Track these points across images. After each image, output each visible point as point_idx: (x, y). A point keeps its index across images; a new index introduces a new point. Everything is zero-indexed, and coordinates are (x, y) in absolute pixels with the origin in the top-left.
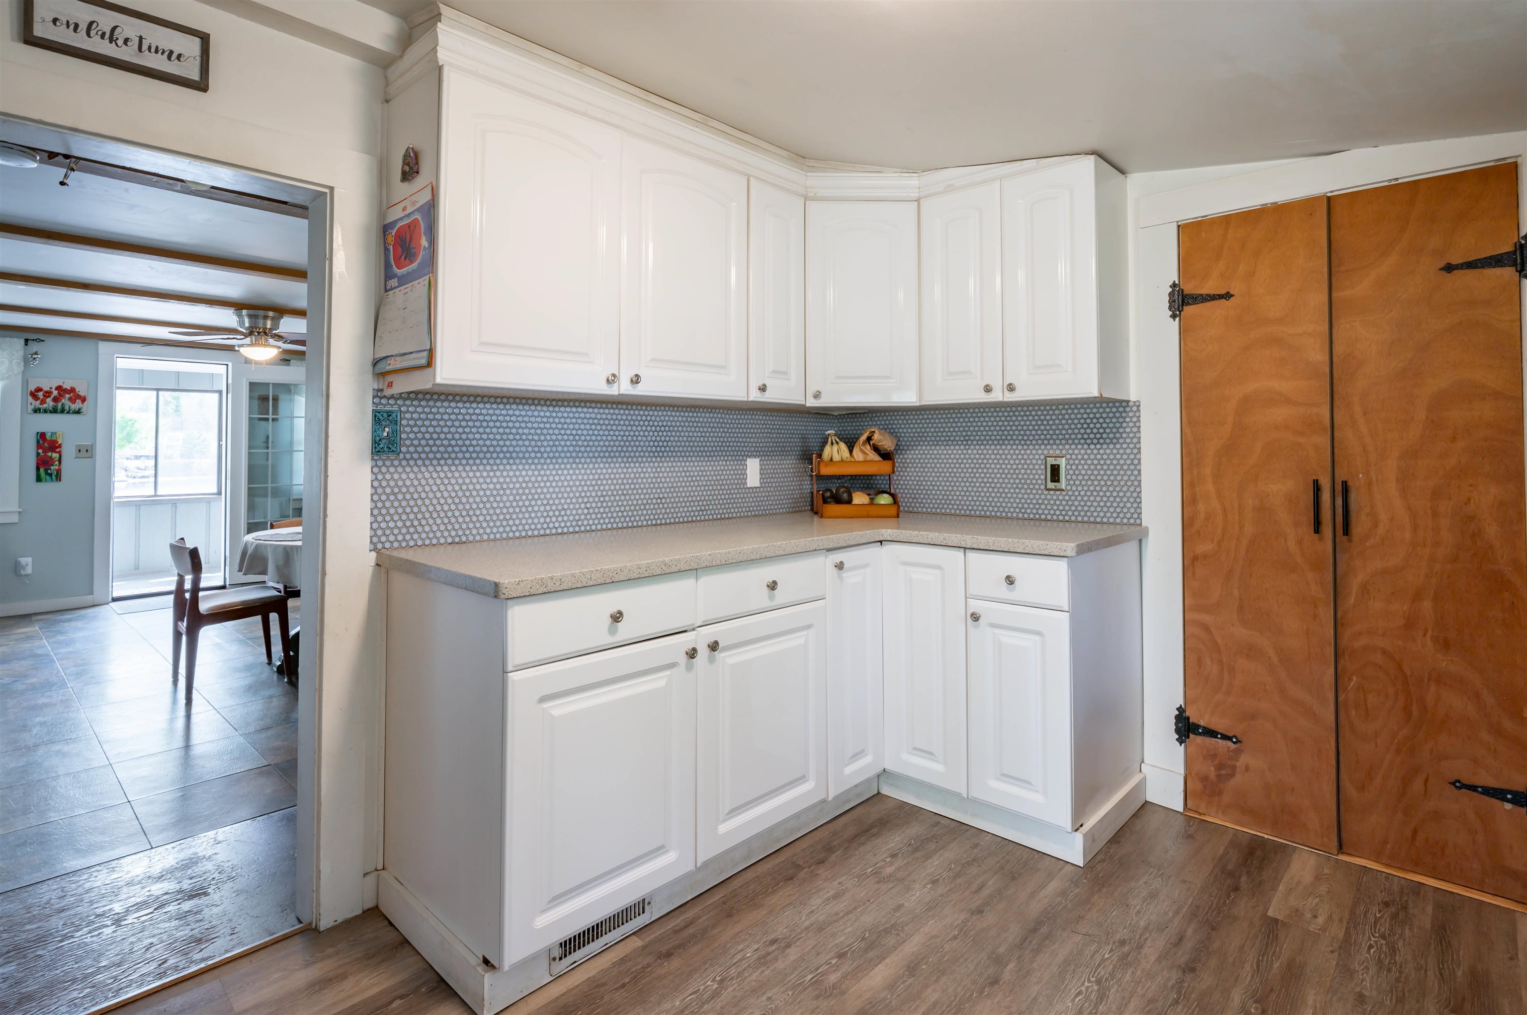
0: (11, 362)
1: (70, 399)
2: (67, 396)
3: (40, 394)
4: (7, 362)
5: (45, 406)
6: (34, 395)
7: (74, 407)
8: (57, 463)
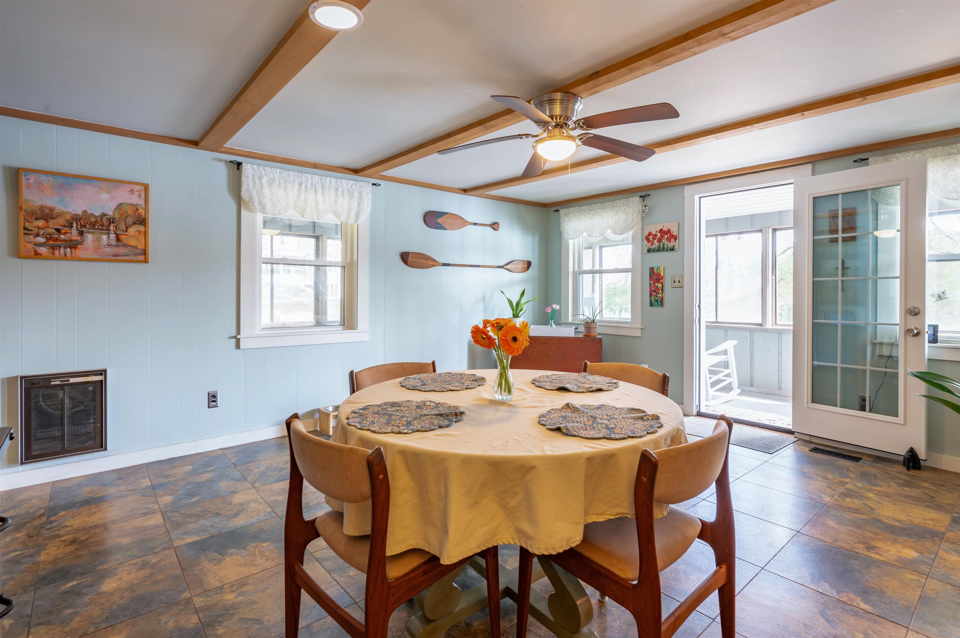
0: (633, 215)
1: (667, 239)
2: (666, 236)
3: (651, 237)
4: (631, 216)
5: (654, 246)
6: (647, 239)
7: (670, 245)
8: (661, 291)
